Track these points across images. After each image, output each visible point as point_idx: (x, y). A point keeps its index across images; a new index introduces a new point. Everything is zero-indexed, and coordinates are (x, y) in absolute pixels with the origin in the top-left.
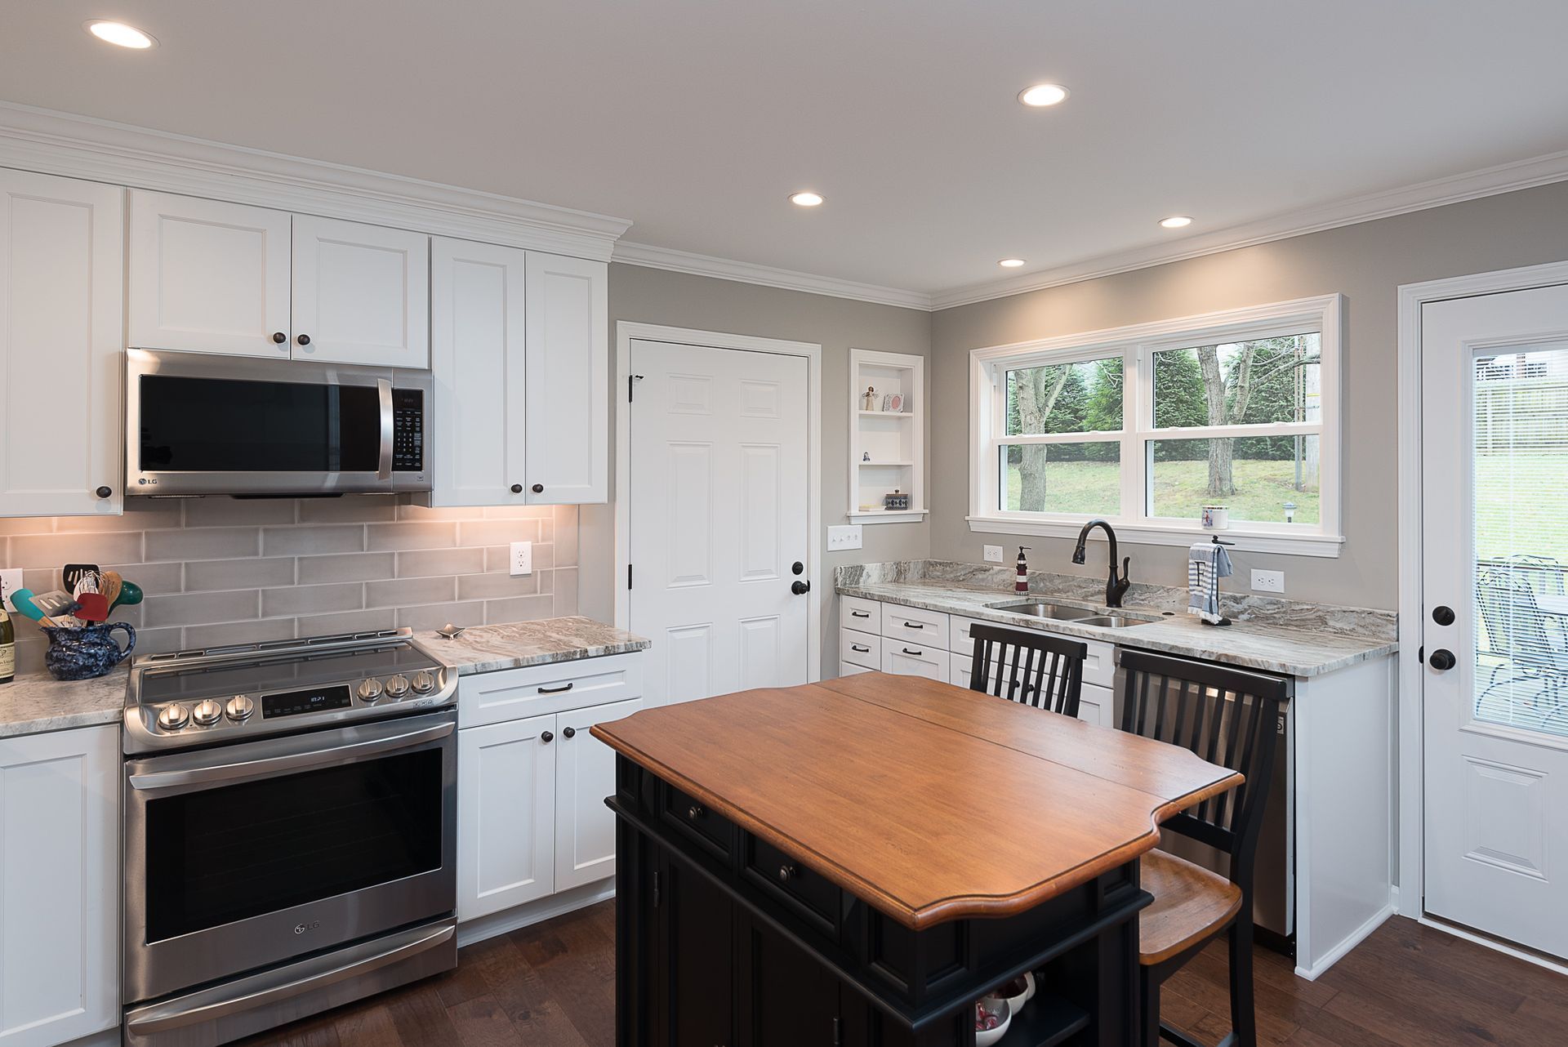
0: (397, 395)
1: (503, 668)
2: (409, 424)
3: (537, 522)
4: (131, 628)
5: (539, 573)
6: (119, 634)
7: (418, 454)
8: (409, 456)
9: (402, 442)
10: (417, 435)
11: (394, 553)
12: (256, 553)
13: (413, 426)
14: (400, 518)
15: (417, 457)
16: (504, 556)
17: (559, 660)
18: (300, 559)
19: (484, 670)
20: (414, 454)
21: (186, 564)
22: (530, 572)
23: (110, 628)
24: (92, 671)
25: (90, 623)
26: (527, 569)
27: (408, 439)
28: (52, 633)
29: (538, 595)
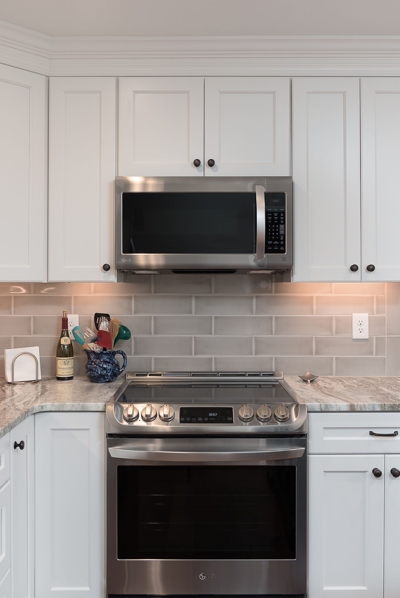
0: (268, 197)
1: (341, 410)
2: (276, 218)
3: (373, 297)
4: (125, 354)
5: (374, 338)
6: (118, 357)
7: (282, 240)
8: (276, 242)
9: (272, 232)
10: (282, 226)
11: (272, 317)
12: (191, 312)
13: (279, 220)
14: (276, 292)
15: (282, 243)
16: (348, 323)
17: (386, 410)
18: (216, 318)
19: (327, 410)
20: (279, 241)
21: (154, 317)
22: (368, 338)
23: (114, 353)
24: (105, 379)
25: (105, 349)
26: (365, 335)
27: (275, 230)
28: (89, 353)
29: (374, 356)
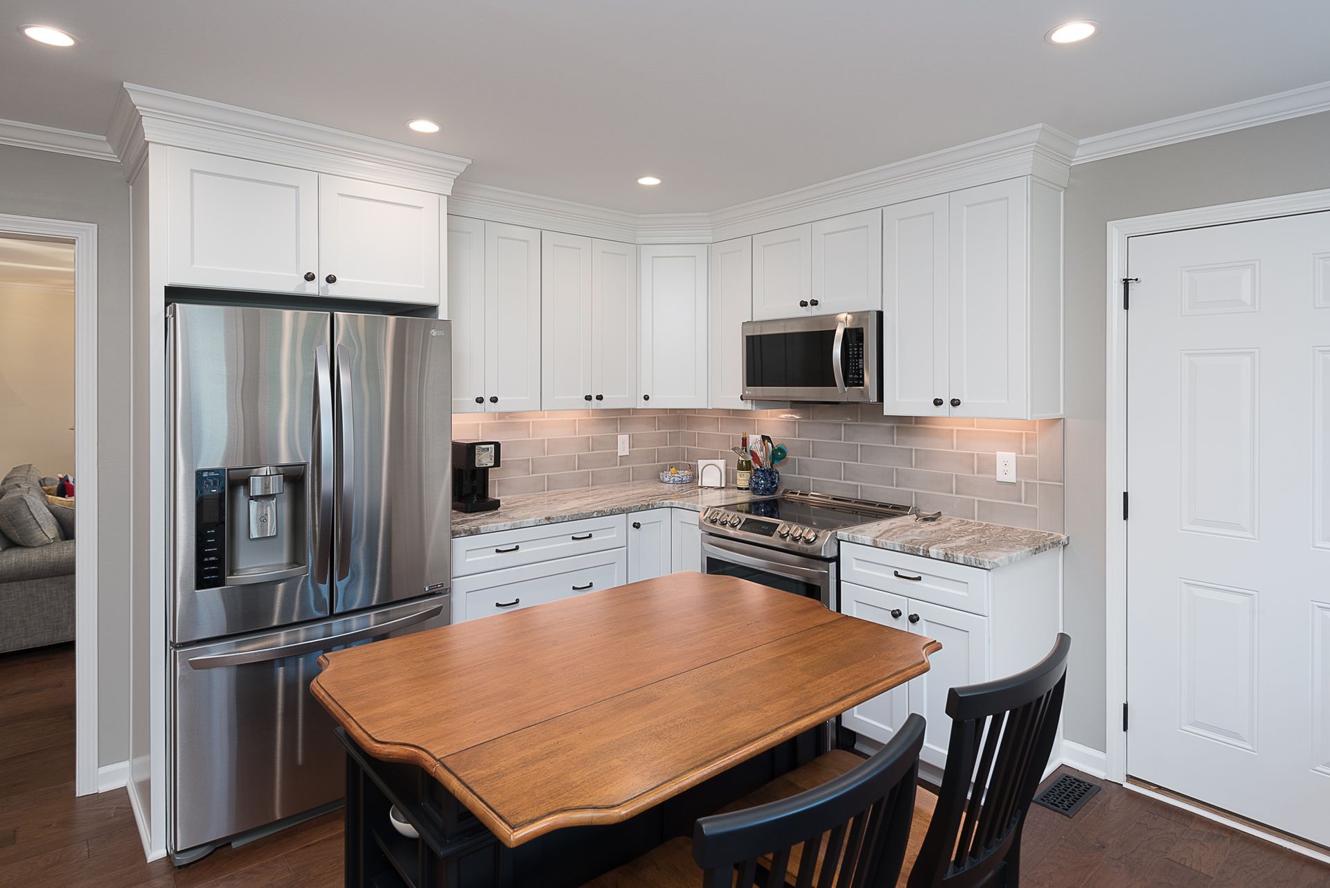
0: (846, 334)
1: (866, 544)
3: (1021, 434)
5: (1023, 484)
7: (861, 375)
8: (856, 376)
9: (852, 366)
10: (861, 360)
12: (841, 440)
13: (858, 354)
16: (991, 463)
17: (906, 551)
18: (861, 446)
19: (854, 541)
22: (1016, 482)
26: (1012, 478)
27: (855, 364)
29: (1023, 504)
